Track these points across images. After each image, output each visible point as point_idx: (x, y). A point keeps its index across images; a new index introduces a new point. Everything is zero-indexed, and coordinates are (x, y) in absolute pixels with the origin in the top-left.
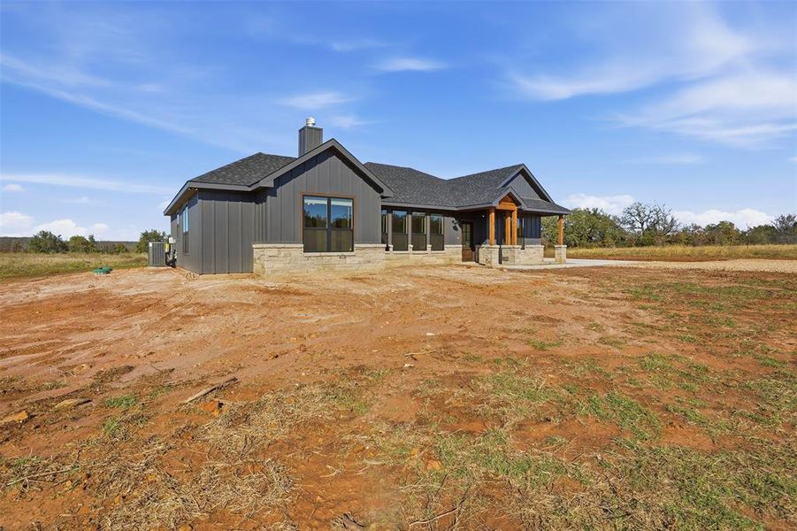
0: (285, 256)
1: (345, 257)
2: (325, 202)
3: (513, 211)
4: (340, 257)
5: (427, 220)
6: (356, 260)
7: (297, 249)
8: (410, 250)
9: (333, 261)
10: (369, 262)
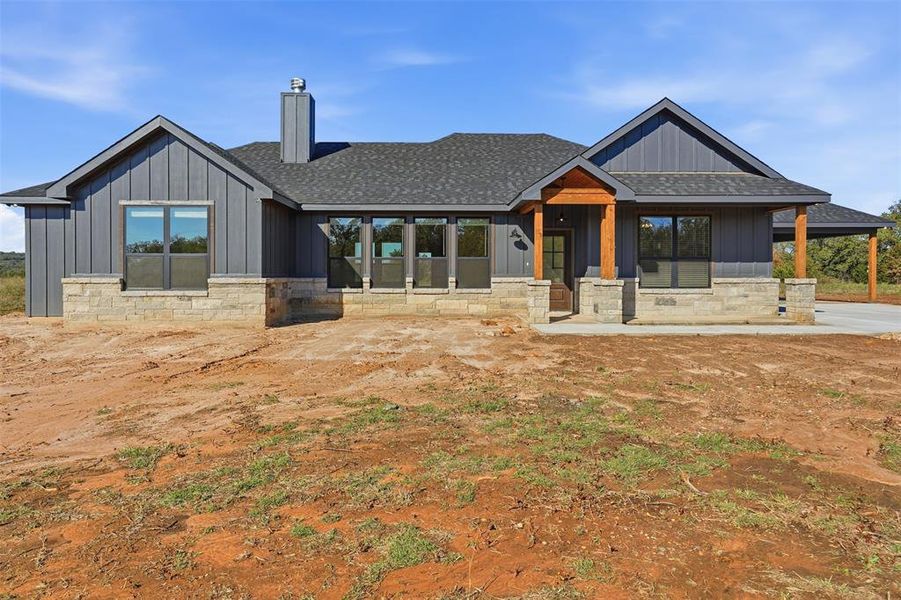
0: (92, 295)
1: (190, 298)
2: (160, 214)
3: (605, 206)
4: (180, 298)
5: (452, 233)
6: (210, 303)
7: (109, 286)
8: (409, 286)
9: (168, 304)
10: (234, 307)
